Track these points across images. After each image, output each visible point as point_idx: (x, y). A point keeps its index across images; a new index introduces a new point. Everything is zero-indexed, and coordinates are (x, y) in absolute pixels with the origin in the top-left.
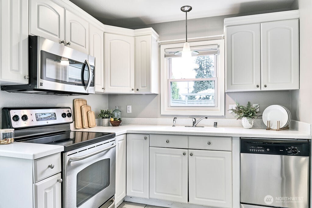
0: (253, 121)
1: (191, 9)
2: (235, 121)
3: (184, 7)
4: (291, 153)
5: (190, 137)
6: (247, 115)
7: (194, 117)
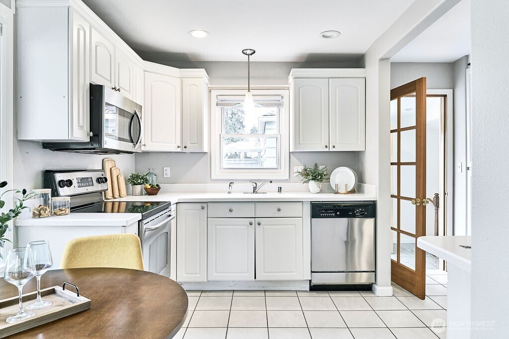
0: (320, 184)
1: (254, 52)
2: (300, 185)
3: (246, 50)
4: (359, 215)
5: (257, 204)
6: (314, 179)
7: (255, 182)
